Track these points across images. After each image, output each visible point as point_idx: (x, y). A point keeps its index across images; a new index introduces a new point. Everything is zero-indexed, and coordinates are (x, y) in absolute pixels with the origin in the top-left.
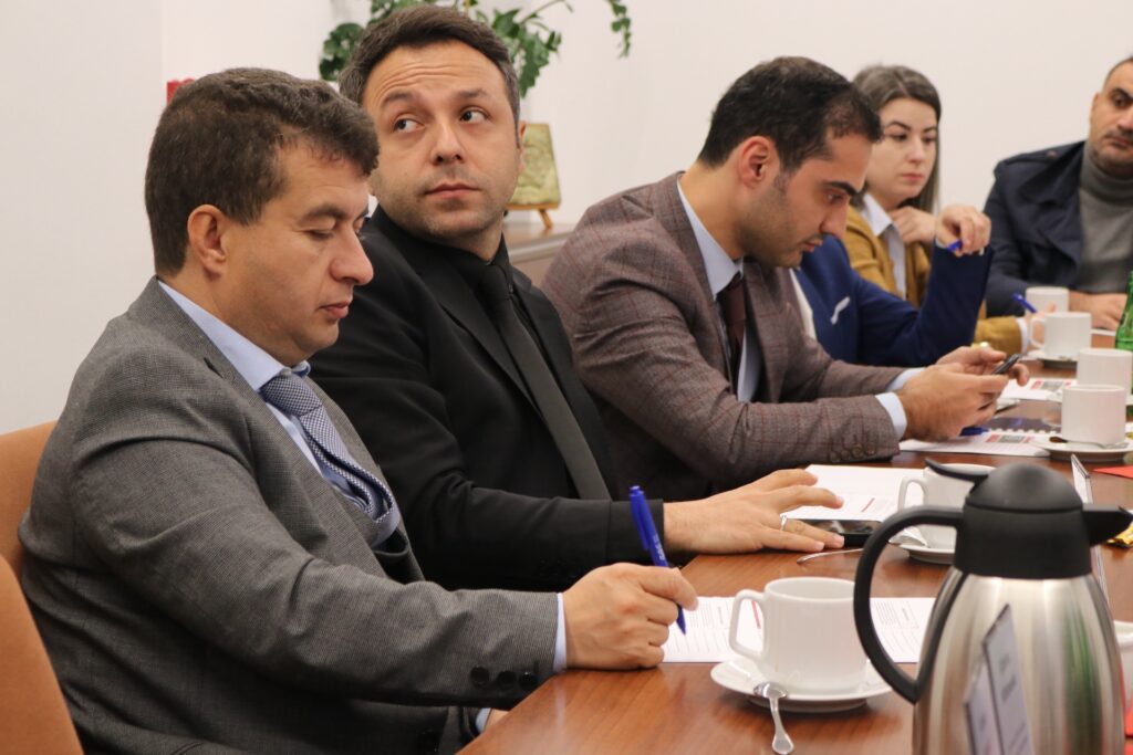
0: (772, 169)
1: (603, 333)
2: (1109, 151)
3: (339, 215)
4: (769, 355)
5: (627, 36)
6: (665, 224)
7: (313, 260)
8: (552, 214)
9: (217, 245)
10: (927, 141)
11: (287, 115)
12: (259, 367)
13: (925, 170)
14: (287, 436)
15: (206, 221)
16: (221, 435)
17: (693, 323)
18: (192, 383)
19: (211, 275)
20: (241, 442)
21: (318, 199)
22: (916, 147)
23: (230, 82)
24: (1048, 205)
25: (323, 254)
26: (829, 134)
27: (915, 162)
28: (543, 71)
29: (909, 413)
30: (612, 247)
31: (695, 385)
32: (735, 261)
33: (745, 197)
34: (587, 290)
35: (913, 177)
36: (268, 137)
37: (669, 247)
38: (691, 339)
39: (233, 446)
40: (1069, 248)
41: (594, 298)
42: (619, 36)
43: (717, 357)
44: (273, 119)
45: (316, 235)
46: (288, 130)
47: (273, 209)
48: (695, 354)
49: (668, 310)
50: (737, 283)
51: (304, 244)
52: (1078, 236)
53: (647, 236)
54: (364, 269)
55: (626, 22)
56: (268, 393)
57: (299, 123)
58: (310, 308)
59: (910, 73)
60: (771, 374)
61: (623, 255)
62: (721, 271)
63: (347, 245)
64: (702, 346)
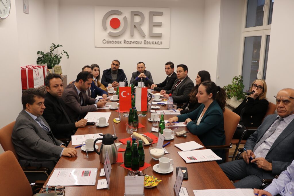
0: (83, 82)
1: (68, 100)
2: (113, 69)
3: (41, 103)
4: (84, 99)
5: (68, 57)
6: (73, 88)
7: (39, 108)
8: (61, 75)
9: (29, 107)
10: (98, 71)
11: (35, 94)
12: (35, 117)
13: (98, 74)
14: (38, 124)
15: (28, 105)
16: (31, 127)
17: (77, 98)
18: (28, 122)
19: (29, 110)
20: (33, 127)
21: (39, 102)
22: (97, 72)
23: (29, 91)
24: (108, 75)
25: (40, 107)
26: (88, 79)
27: (97, 73)
28: (60, 62)
29: (97, 106)
30: (68, 91)
31: (77, 105)
32: (80, 91)
33: (80, 85)
34: (66, 96)
35: (97, 74)
36: (33, 96)
37: (74, 91)
38: (76, 100)
39: (32, 128)
40: (111, 79)
41: (67, 96)
42: (67, 57)
43: (79, 101)
44: (33, 94)
45: (40, 105)
46: (35, 95)
47: (34, 103)
48: (77, 102)
49: (74, 97)
50: (81, 93)
51: (38, 106)
52: (111, 77)
53: (72, 90)
54: (44, 107)
55: (68, 55)
56: (36, 120)
57: (36, 95)
58: (39, 112)
59: (96, 65)
60: (84, 101)
61: (69, 92)
62: (79, 92)
63: (42, 105)
64: (78, 101)
